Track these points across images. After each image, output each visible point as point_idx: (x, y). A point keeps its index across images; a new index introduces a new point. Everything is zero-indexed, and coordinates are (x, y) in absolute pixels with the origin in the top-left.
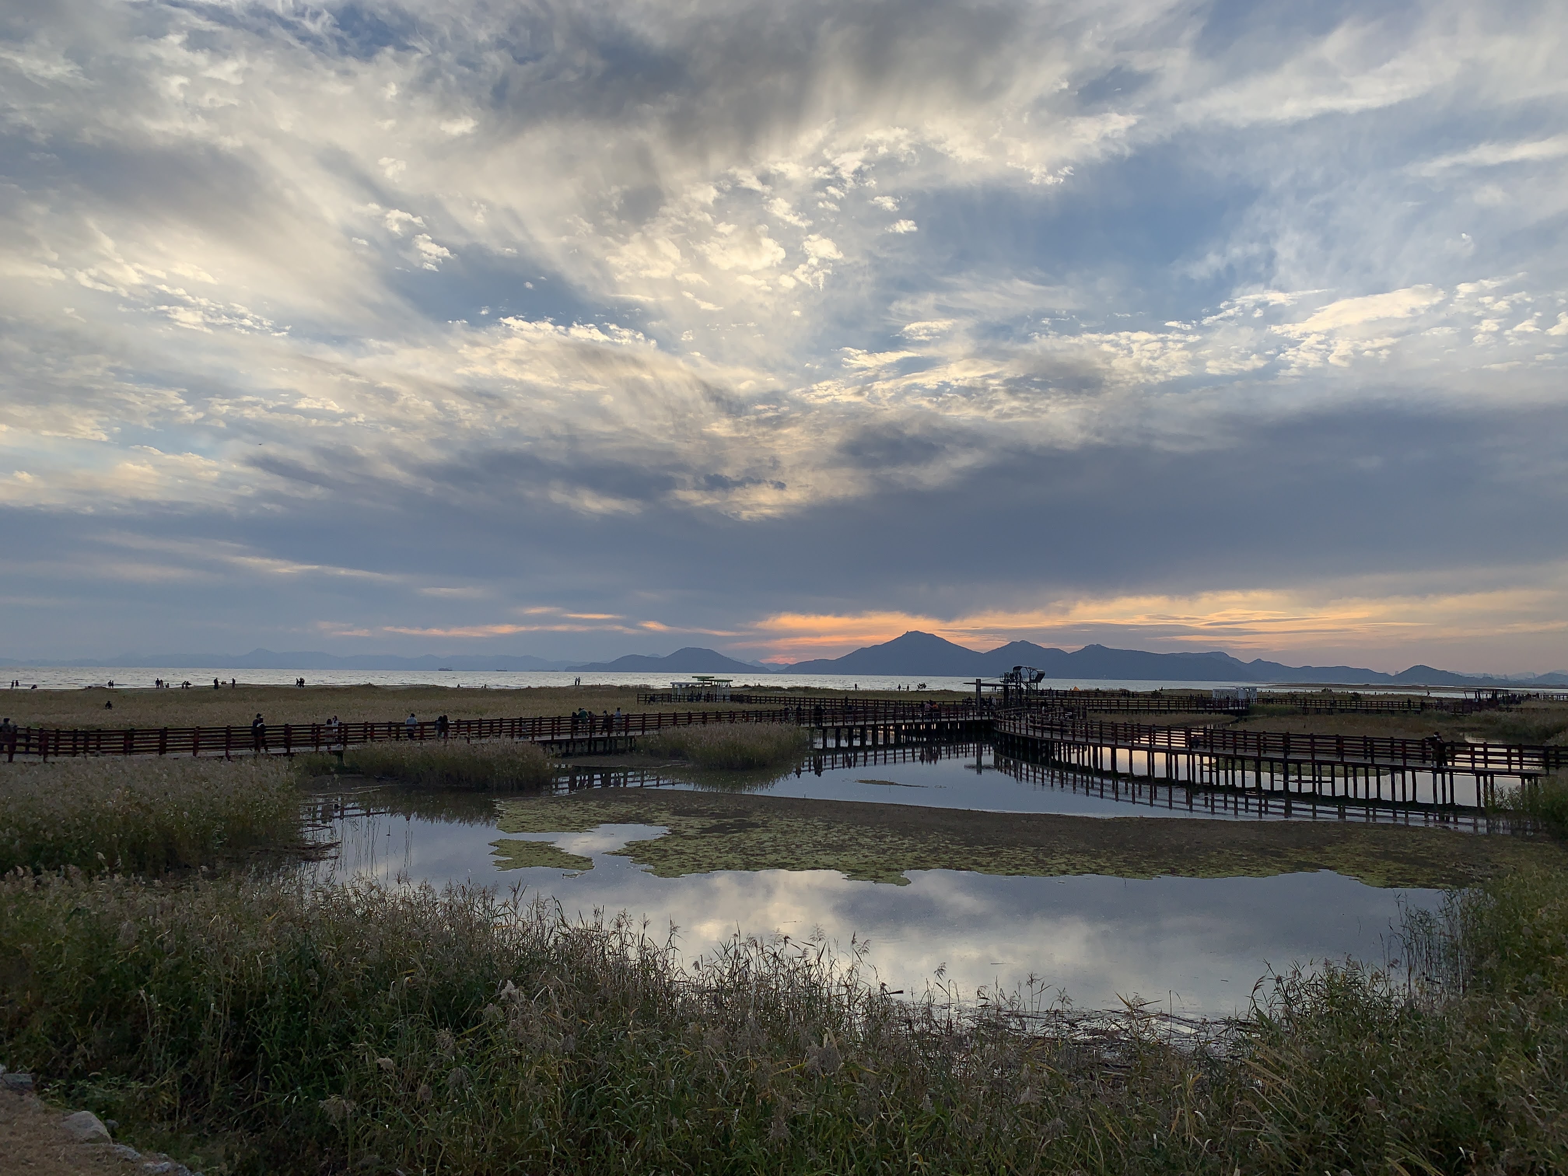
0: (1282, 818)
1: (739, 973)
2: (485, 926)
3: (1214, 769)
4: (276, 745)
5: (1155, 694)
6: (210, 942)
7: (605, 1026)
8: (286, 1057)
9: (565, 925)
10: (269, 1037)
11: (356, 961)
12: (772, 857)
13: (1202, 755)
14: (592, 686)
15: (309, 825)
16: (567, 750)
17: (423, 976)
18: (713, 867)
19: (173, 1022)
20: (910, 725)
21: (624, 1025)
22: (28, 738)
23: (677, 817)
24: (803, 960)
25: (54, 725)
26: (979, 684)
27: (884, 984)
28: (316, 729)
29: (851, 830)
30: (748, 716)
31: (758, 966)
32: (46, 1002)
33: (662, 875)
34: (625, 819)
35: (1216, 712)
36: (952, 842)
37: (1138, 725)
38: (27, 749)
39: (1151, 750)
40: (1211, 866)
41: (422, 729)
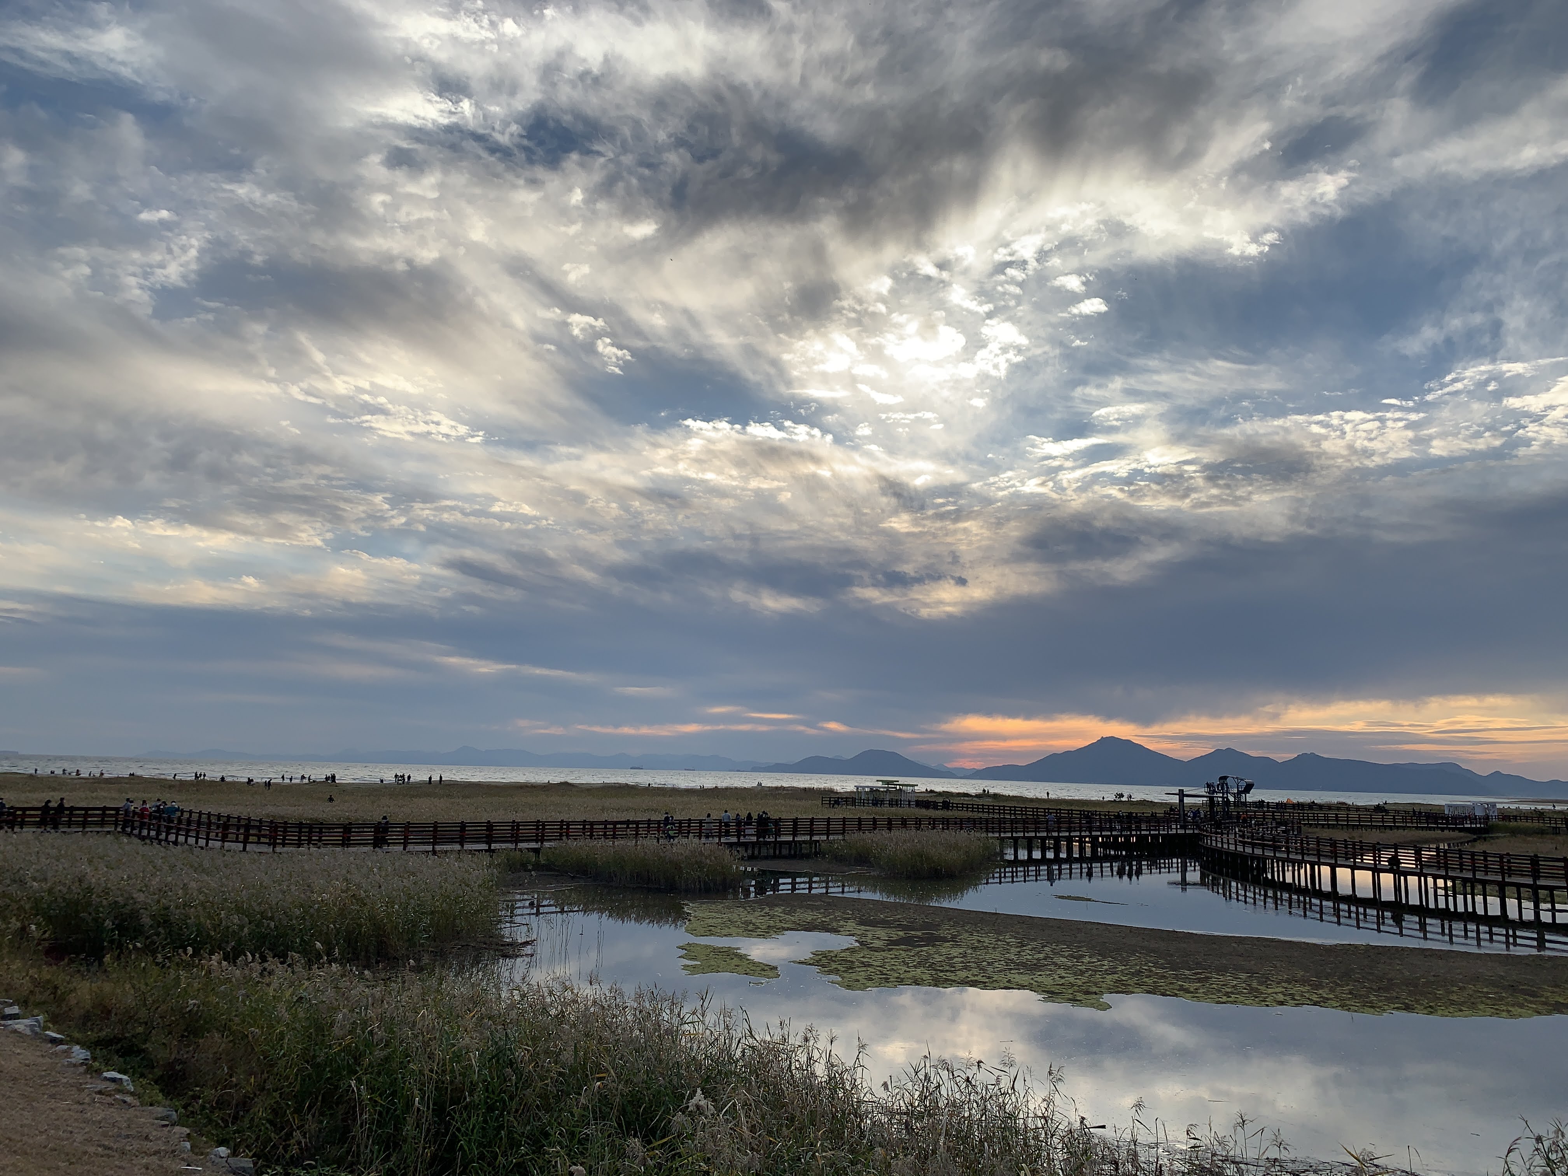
0: (1534, 952)
1: (929, 1093)
2: (673, 1033)
3: (1450, 893)
4: (477, 840)
5: (1378, 808)
6: (416, 1036)
7: (792, 1146)
8: (482, 1157)
9: (752, 1036)
10: (467, 1135)
11: (550, 1062)
12: (963, 974)
13: (1435, 878)
14: (777, 788)
15: (507, 922)
16: (753, 852)
17: (614, 1081)
18: (901, 981)
19: (380, 1114)
20: (1108, 837)
21: (812, 1145)
22: (259, 828)
23: (863, 927)
24: (997, 1087)
25: (282, 817)
26: (1182, 795)
27: (1083, 1118)
28: (515, 826)
29: (1046, 949)
30: (934, 824)
31: (949, 1090)
32: (267, 1087)
33: (849, 987)
34: (810, 927)
35: (1450, 829)
36: (1156, 964)
37: (1361, 842)
38: (259, 839)
39: (1376, 870)
40: (1452, 1003)
41: (615, 828)
